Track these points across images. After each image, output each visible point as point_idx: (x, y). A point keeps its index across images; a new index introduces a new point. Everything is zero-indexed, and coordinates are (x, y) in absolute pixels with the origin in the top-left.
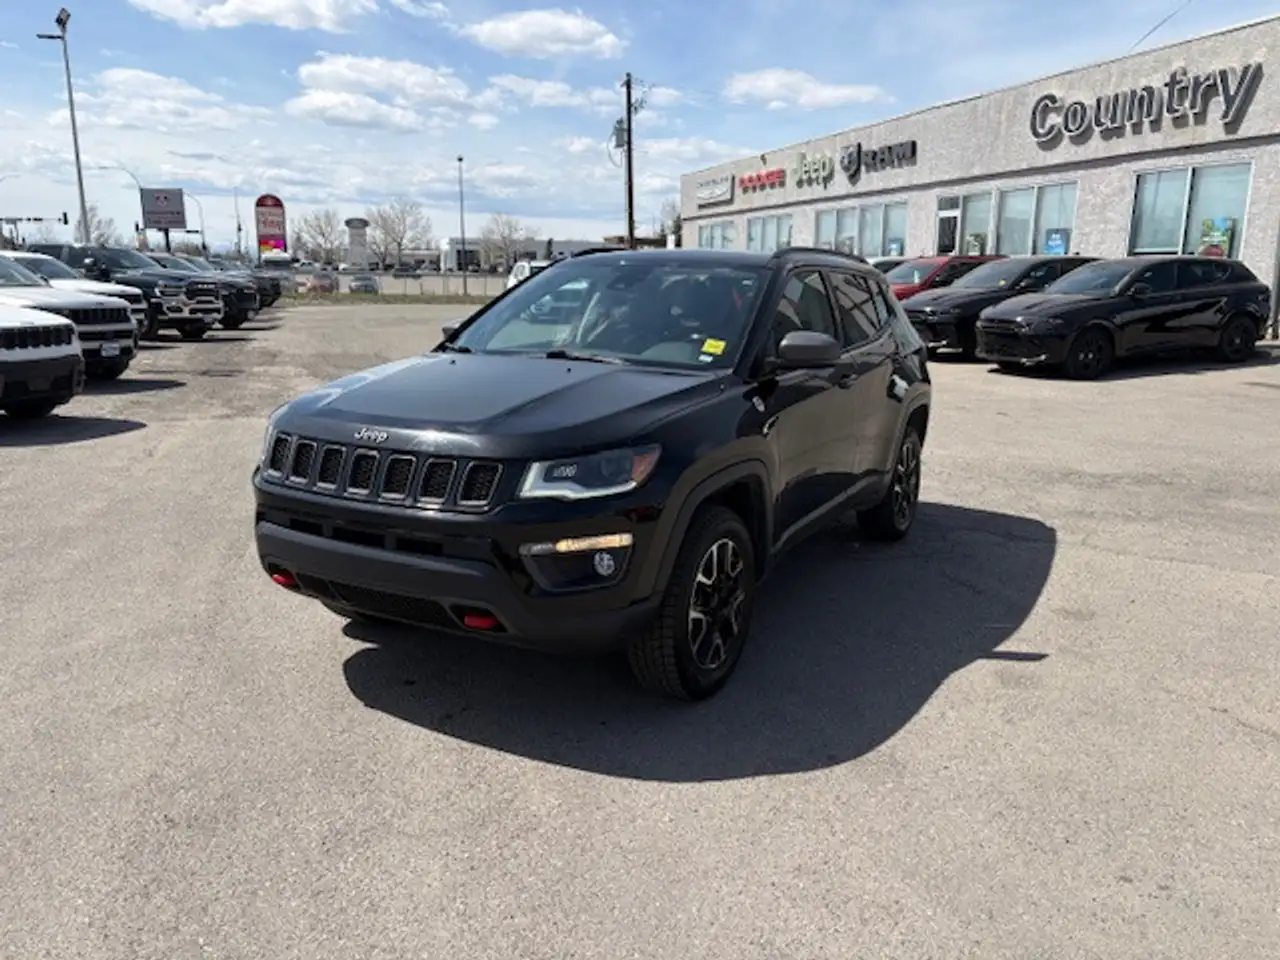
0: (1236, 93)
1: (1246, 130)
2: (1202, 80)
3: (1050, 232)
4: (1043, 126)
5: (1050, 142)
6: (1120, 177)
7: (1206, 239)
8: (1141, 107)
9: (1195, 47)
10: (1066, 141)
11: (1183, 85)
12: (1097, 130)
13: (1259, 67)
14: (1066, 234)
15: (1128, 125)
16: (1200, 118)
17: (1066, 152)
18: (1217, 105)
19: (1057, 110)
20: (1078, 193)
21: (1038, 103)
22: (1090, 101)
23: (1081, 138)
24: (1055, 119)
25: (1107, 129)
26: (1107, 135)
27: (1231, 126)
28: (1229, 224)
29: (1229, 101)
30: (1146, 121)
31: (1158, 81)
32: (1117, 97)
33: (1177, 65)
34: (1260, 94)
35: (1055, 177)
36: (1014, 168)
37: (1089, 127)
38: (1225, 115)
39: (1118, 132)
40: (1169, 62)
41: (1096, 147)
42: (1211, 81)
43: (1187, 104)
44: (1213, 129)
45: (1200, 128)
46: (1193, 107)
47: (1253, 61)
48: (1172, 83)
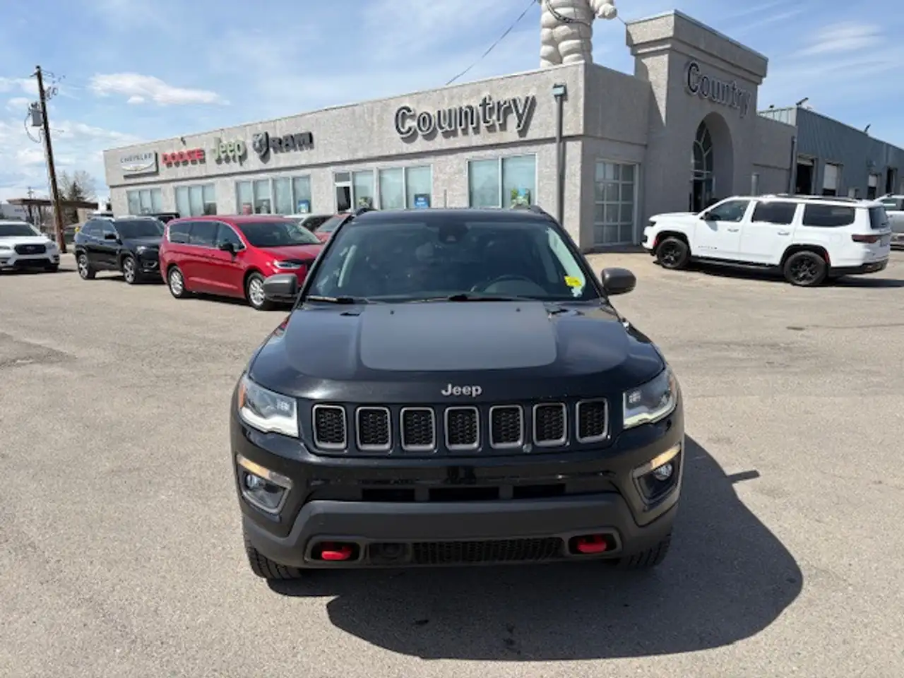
0: (524, 111)
1: (531, 135)
2: (502, 103)
3: (416, 197)
4: (403, 127)
5: (410, 137)
6: (457, 163)
7: (514, 201)
8: (464, 119)
9: (495, 83)
10: (420, 138)
11: (491, 106)
12: (440, 131)
13: (534, 99)
14: (427, 198)
15: (459, 129)
16: (503, 127)
17: (420, 145)
18: (513, 120)
19: (412, 117)
20: (432, 172)
21: (399, 111)
22: (434, 113)
23: (430, 136)
24: (411, 123)
25: (447, 131)
26: (447, 135)
27: (522, 133)
28: (527, 192)
29: (520, 117)
30: (470, 127)
31: (476, 103)
32: (450, 111)
33: (485, 94)
34: (536, 114)
35: (416, 162)
36: (387, 153)
37: (435, 129)
38: (519, 126)
39: (454, 133)
40: (479, 92)
41: (440, 142)
42: (507, 105)
43: (495, 117)
44: (512, 134)
45: (504, 133)
46: (499, 120)
47: (531, 94)
48: (484, 104)
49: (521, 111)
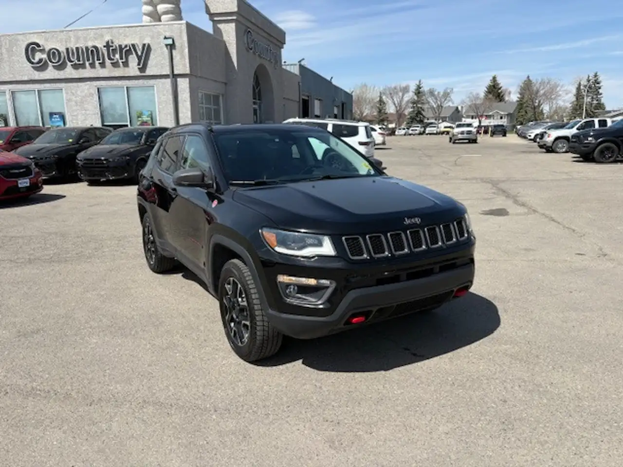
0: (142, 53)
1: (149, 72)
2: (123, 47)
3: (51, 114)
4: (34, 59)
5: (41, 66)
6: (88, 88)
7: (139, 119)
8: (91, 56)
9: (115, 31)
10: (50, 68)
11: (114, 47)
12: (69, 64)
13: (149, 45)
14: (62, 117)
15: (87, 64)
16: (126, 64)
17: (51, 73)
19: (42, 51)
20: (64, 95)
21: (28, 46)
22: (62, 49)
23: (61, 67)
25: (75, 64)
26: (76, 67)
27: (143, 69)
28: (150, 113)
29: (139, 58)
30: (97, 62)
31: (100, 45)
32: (77, 49)
33: (107, 38)
34: (152, 56)
35: (47, 86)
36: (19, 78)
37: (64, 62)
38: (139, 64)
39: (83, 66)
40: (102, 36)
41: (69, 72)
42: (128, 48)
43: (117, 56)
44: (133, 68)
45: (126, 69)
46: (121, 58)
47: (146, 41)
48: (108, 46)
49: (139, 53)
